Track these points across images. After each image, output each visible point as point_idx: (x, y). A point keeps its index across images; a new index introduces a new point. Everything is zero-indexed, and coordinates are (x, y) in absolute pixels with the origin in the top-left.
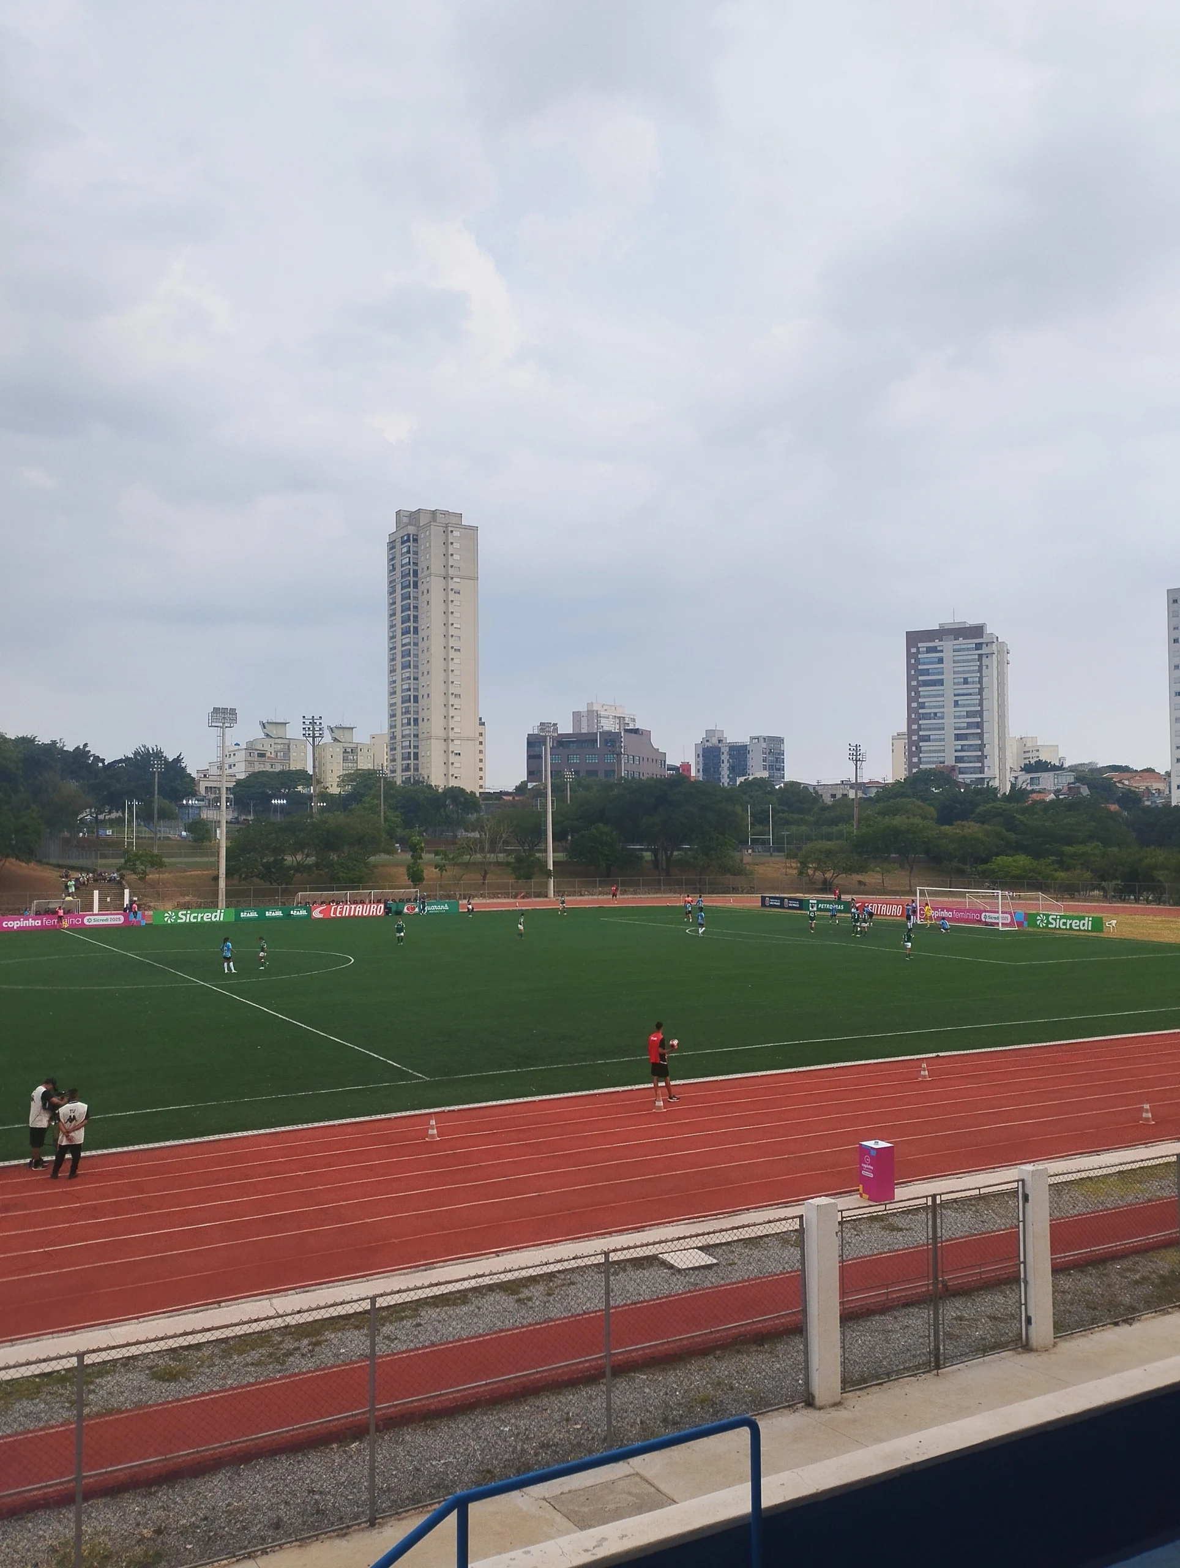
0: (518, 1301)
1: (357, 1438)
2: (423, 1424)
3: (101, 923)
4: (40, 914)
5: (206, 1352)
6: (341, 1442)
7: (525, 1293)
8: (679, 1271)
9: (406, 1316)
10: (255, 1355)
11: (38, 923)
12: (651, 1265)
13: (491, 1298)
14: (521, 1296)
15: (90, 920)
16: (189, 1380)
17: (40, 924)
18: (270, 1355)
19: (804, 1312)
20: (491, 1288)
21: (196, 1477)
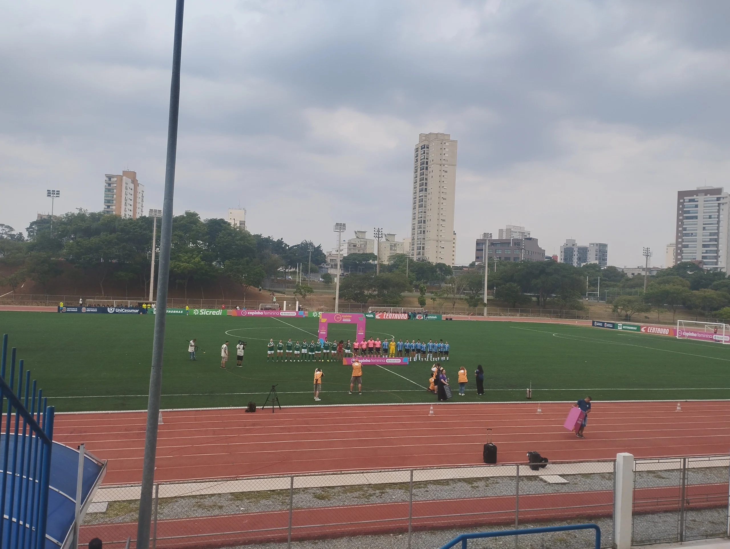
0: (472, 487)
1: (401, 533)
2: (430, 531)
3: (287, 315)
4: (263, 310)
5: (336, 490)
6: (394, 534)
7: (475, 484)
8: (549, 484)
9: (422, 487)
10: (357, 494)
11: (262, 313)
12: (536, 480)
13: (459, 484)
14: (473, 485)
15: (283, 314)
16: (329, 500)
17: (262, 314)
18: (363, 495)
19: (614, 505)
20: (459, 480)
21: (334, 539)
